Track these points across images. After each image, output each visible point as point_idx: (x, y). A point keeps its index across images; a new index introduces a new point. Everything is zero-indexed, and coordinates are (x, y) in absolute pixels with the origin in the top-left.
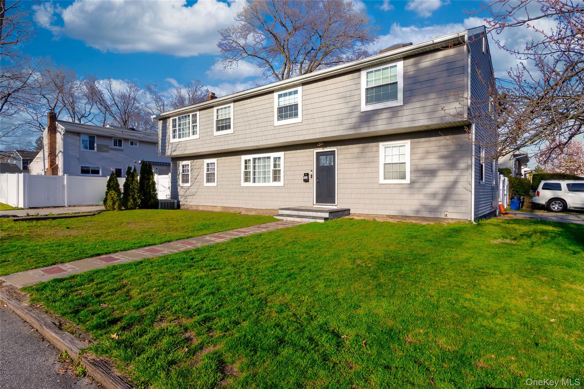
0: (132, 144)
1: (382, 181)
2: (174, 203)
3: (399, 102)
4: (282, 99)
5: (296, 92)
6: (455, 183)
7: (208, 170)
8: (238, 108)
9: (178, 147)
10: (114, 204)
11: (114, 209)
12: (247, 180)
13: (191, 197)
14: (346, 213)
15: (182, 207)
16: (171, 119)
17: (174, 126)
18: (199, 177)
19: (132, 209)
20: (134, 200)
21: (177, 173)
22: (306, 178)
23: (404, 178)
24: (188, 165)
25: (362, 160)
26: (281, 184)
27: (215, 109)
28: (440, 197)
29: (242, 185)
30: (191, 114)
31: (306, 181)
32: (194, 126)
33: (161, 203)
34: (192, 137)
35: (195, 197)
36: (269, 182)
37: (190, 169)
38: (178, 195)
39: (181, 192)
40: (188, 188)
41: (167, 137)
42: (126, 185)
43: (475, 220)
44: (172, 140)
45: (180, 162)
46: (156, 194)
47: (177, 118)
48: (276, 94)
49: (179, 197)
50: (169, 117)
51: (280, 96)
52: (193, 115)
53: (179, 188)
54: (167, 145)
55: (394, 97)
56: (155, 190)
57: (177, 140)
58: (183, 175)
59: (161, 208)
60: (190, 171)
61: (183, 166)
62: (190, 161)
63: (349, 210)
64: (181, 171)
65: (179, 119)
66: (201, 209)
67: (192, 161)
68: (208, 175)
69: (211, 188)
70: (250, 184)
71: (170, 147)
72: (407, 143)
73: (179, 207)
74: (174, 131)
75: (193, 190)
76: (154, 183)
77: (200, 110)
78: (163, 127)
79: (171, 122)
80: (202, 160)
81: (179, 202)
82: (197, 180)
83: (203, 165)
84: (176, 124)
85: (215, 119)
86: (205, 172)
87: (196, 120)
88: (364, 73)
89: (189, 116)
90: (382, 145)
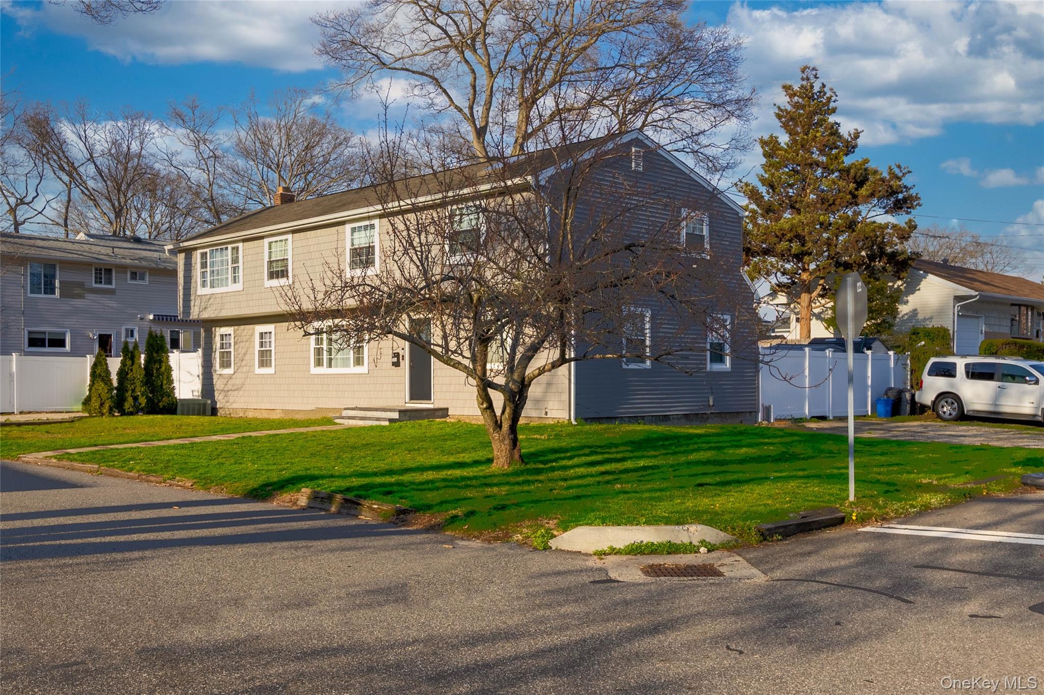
0: (134, 276)
2: (205, 404)
4: (356, 235)
5: (372, 226)
7: (261, 345)
8: (299, 244)
9: (210, 303)
10: (102, 405)
11: (103, 415)
12: (319, 363)
13: (235, 393)
14: (440, 413)
15: (220, 412)
16: (199, 251)
17: (204, 265)
18: (247, 357)
19: (131, 414)
20: (135, 399)
21: (212, 349)
22: (396, 360)
24: (230, 335)
26: (363, 369)
27: (266, 241)
29: (312, 372)
30: (230, 247)
31: (396, 364)
32: (235, 268)
33: (182, 405)
34: (232, 287)
35: (241, 393)
36: (347, 366)
37: (232, 342)
38: (214, 391)
39: (218, 384)
40: (230, 377)
41: (193, 285)
42: (122, 374)
43: (576, 419)
44: (201, 291)
45: (217, 329)
46: (174, 388)
47: (207, 250)
48: (348, 227)
49: (216, 393)
50: (196, 249)
51: (353, 230)
52: (233, 248)
53: (215, 377)
54: (192, 298)
56: (171, 381)
57: (207, 291)
58: (222, 354)
59: (183, 414)
60: (233, 344)
61: (222, 336)
62: (232, 328)
63: (447, 409)
64: (218, 345)
65: (211, 253)
66: (250, 415)
67: (236, 327)
68: (262, 353)
69: (266, 376)
70: (324, 370)
71: (197, 303)
73: (214, 411)
74: (203, 274)
75: (237, 380)
76: (169, 369)
77: (244, 241)
78: (185, 265)
79: (199, 256)
80: (251, 326)
81: (214, 402)
82: (244, 363)
83: (253, 335)
84: (206, 262)
85: (266, 259)
86: (257, 348)
87: (237, 257)
89: (227, 248)
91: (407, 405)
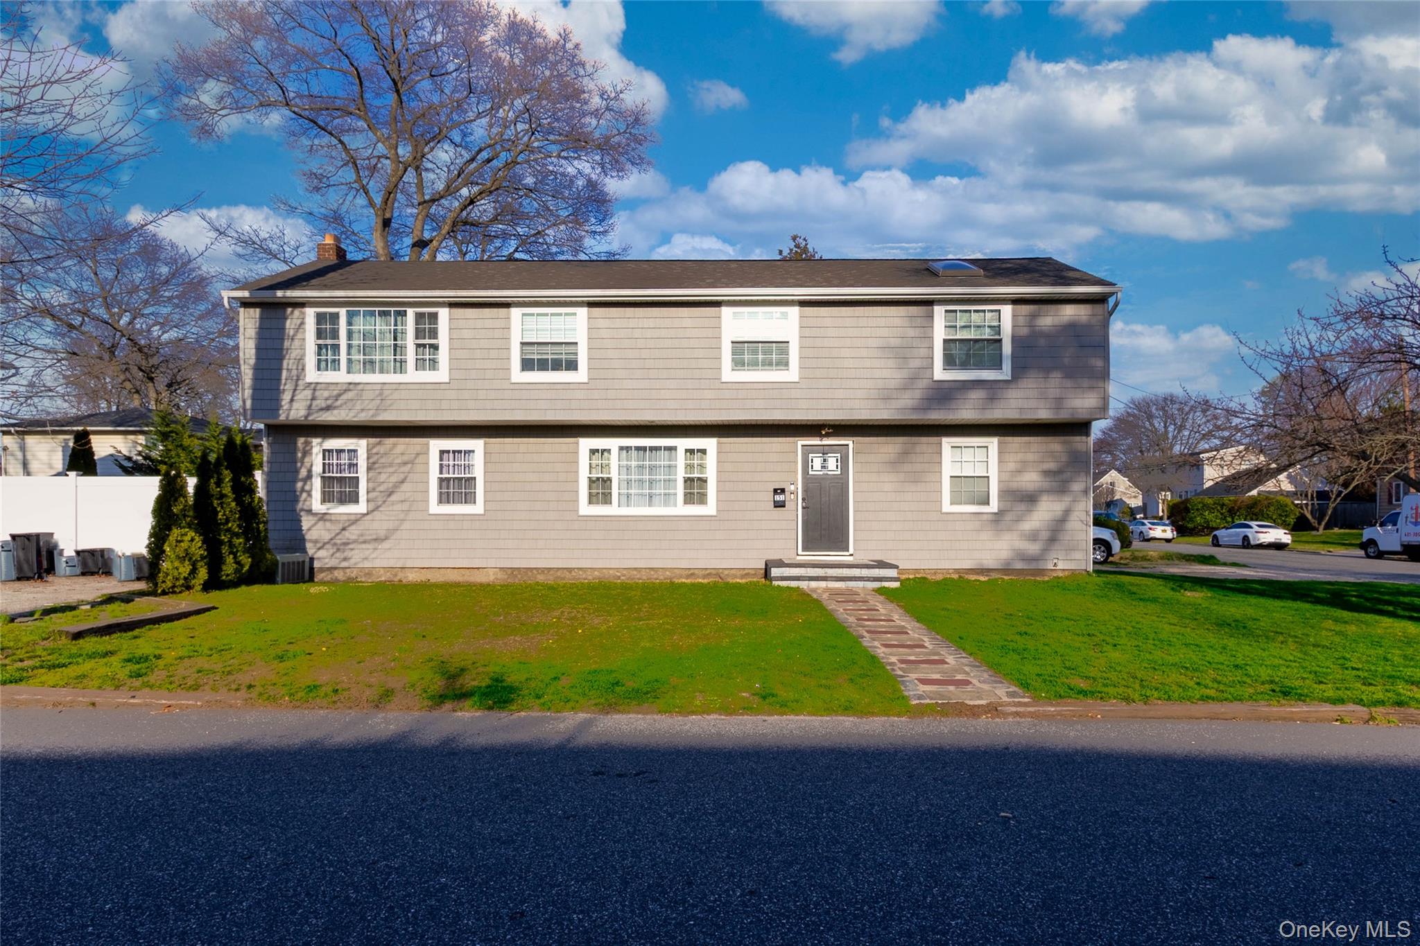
1: (947, 507)
3: (1005, 373)
5: (782, 316)
6: (1067, 512)
7: (444, 469)
8: (602, 323)
9: (345, 397)
12: (598, 498)
13: (369, 545)
15: (318, 577)
16: (310, 313)
17: (327, 334)
18: (407, 487)
21: (297, 471)
22: (779, 498)
23: (986, 502)
24: (354, 451)
25: (907, 467)
26: (706, 509)
27: (515, 312)
28: (1045, 535)
29: (582, 512)
30: (411, 312)
31: (780, 505)
32: (422, 346)
34: (414, 376)
35: (386, 545)
36: (672, 505)
37: (362, 462)
38: (304, 541)
39: (316, 530)
40: (356, 519)
41: (288, 363)
43: (1092, 570)
44: (312, 375)
45: (324, 440)
47: (343, 312)
48: (729, 312)
49: (308, 545)
50: (301, 304)
52: (421, 314)
53: (306, 522)
54: (287, 387)
55: (997, 364)
57: (337, 376)
58: (328, 481)
59: (283, 582)
60: (362, 466)
61: (329, 453)
62: (362, 441)
64: (318, 468)
65: (350, 316)
66: (412, 577)
67: (373, 440)
68: (445, 482)
69: (457, 518)
70: (613, 509)
71: (304, 395)
72: (993, 442)
73: (313, 575)
74: (327, 349)
75: (379, 524)
77: (452, 305)
78: (263, 328)
79: (310, 319)
80: (419, 440)
81: (307, 561)
82: (394, 498)
83: (426, 452)
84: (335, 329)
85: (517, 338)
86: (434, 474)
87: (434, 331)
88: (939, 311)
89: (404, 314)
90: (947, 442)
91: (799, 558)
